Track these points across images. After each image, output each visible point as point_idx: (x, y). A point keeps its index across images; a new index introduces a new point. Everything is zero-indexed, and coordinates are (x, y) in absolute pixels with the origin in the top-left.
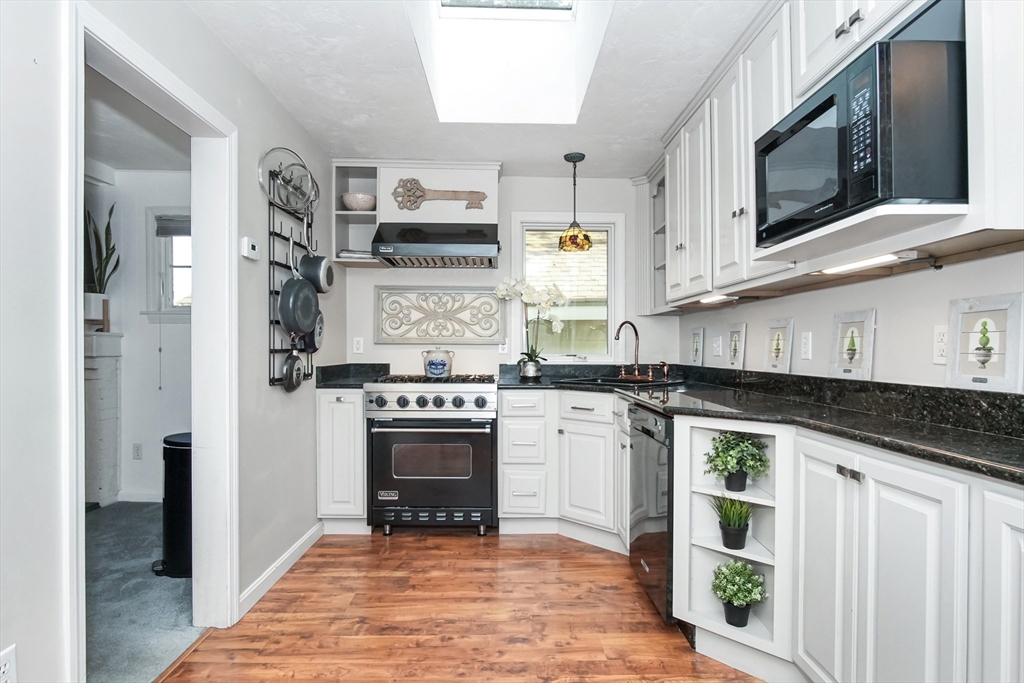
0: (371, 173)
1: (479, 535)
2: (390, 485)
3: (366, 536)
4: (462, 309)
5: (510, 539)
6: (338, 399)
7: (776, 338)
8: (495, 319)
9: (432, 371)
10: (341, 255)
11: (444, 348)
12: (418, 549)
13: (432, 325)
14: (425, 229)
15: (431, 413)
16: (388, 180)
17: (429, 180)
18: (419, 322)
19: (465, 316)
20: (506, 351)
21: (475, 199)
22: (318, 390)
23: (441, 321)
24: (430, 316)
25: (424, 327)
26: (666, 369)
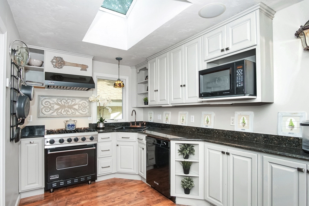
0: (42, 52)
1: (89, 184)
3: (42, 195)
4: (75, 105)
5: (102, 182)
7: (182, 116)
8: (87, 108)
9: (70, 128)
11: (73, 119)
14: (63, 76)
15: (73, 144)
16: (49, 56)
17: (67, 58)
18: (58, 109)
19: (76, 107)
20: (91, 119)
21: (84, 67)
22: (22, 139)
23: (67, 109)
24: (62, 107)
25: (60, 111)
26: (145, 124)
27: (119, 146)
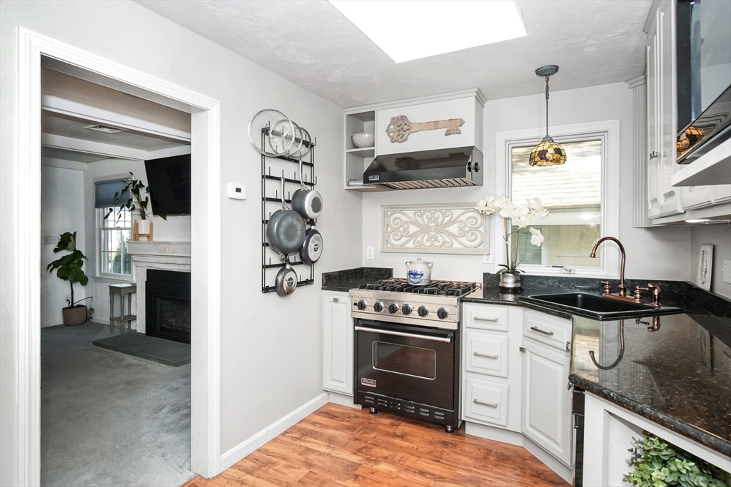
1: (447, 431)
3: (358, 411)
4: (451, 223)
6: (336, 300)
8: (480, 232)
9: (411, 279)
10: (350, 184)
13: (426, 237)
14: (413, 157)
15: (398, 318)
16: (383, 119)
17: (415, 113)
18: (415, 235)
19: (454, 229)
20: (490, 261)
21: (454, 127)
22: (324, 291)
23: (433, 233)
24: (424, 229)
25: (419, 239)
26: (656, 292)
27: (528, 353)
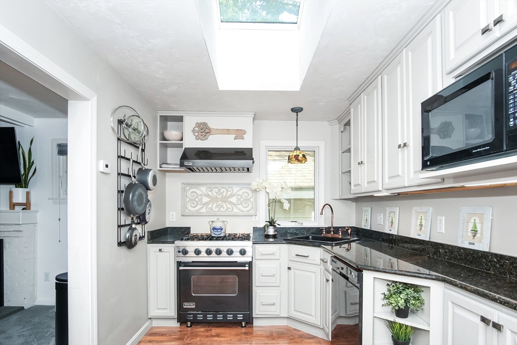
0: (180, 119)
1: (242, 327)
2: (190, 299)
3: (177, 328)
4: (232, 196)
6: (160, 250)
7: (420, 218)
8: (250, 201)
9: (215, 233)
10: (162, 166)
11: (222, 219)
12: (207, 337)
13: (215, 205)
14: (210, 151)
15: (214, 258)
16: (190, 122)
17: (213, 122)
18: (207, 203)
19: (234, 200)
20: (257, 220)
21: (240, 134)
22: (148, 244)
23: (220, 203)
24: (213, 200)
25: (210, 206)
26: (349, 231)
27: (292, 269)
